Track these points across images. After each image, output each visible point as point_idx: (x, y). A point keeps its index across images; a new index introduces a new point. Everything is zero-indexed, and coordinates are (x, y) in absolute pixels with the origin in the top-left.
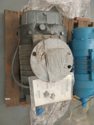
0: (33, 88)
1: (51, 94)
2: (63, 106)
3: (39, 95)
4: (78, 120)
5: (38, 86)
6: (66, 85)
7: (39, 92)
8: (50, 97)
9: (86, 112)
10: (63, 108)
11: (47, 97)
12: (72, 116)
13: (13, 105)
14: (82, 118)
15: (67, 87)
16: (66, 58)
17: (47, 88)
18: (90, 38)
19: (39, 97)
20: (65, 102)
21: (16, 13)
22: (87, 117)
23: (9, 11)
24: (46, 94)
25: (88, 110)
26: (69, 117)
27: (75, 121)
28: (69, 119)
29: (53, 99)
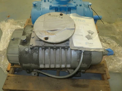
0: (82, 47)
1: (88, 33)
2: (106, 41)
3: (90, 43)
4: (118, 30)
5: (81, 43)
6: (79, 21)
7: (87, 43)
8: (92, 35)
9: (109, 24)
10: (107, 42)
11: (91, 37)
12: (114, 34)
13: (109, 87)
14: (115, 27)
15: (81, 20)
16: (53, 16)
17: (82, 35)
18: (41, 9)
19: (92, 44)
20: (101, 40)
21: (8, 78)
22: (114, 24)
23: (5, 84)
24: (89, 38)
25: (107, 22)
26: (115, 37)
27: (119, 33)
28: (118, 37)
29: (93, 33)
